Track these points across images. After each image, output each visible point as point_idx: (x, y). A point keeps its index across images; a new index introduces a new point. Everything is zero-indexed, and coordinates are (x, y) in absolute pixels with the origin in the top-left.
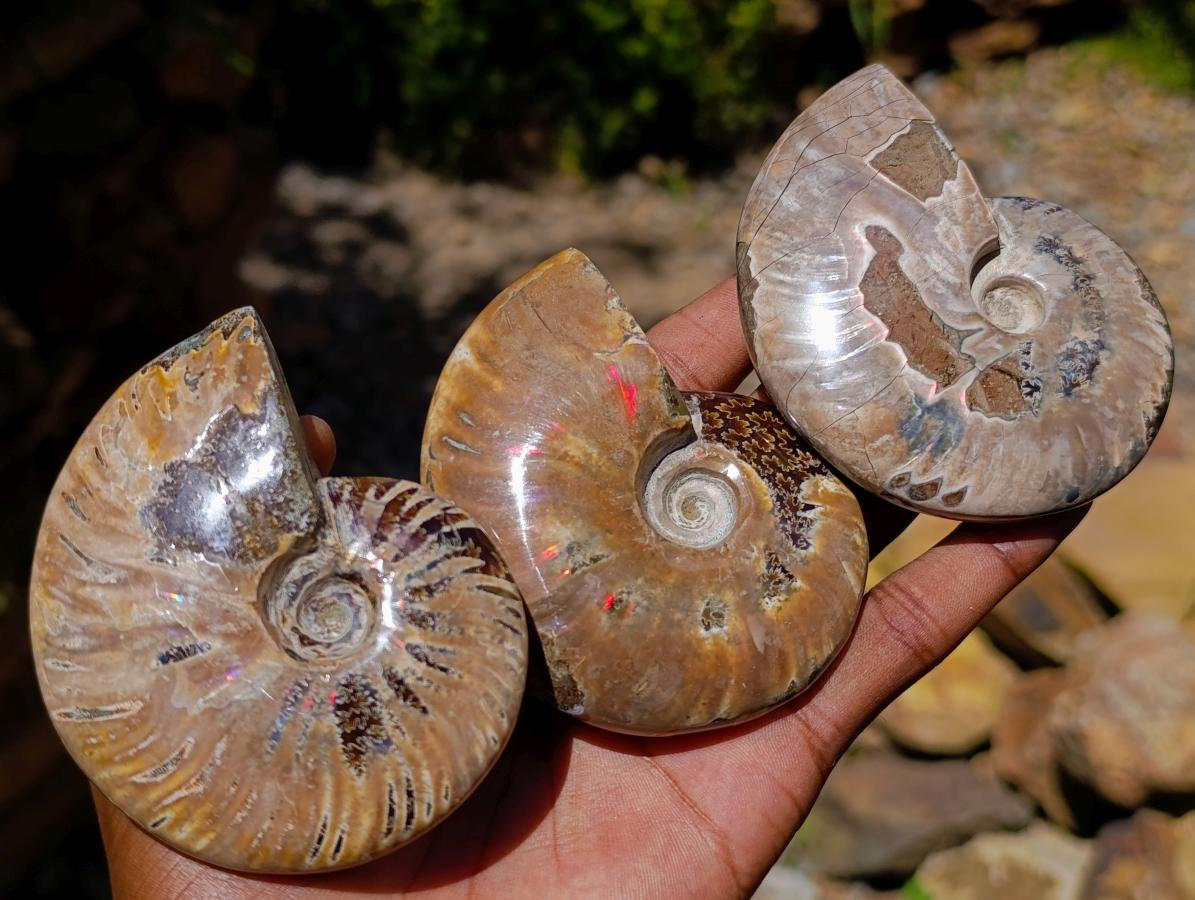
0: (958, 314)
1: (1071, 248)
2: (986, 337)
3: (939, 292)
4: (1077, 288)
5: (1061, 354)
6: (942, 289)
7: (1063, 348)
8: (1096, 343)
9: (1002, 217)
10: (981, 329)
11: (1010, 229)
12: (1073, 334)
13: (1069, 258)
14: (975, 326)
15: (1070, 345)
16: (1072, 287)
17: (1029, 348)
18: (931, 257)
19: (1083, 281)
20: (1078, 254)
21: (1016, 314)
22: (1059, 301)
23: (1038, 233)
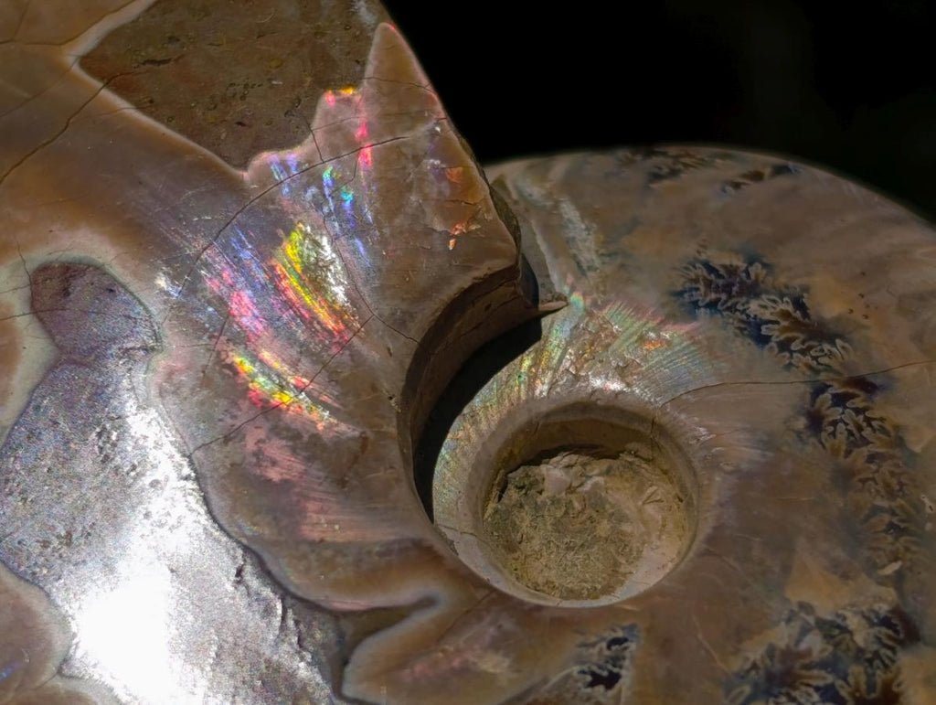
0: (339, 549)
1: (806, 289)
2: (446, 630)
3: (274, 475)
4: (816, 422)
5: (742, 676)
6: (283, 464)
7: (755, 651)
8: (885, 622)
9: (569, 211)
10: (427, 603)
11: (587, 244)
12: (796, 595)
13: (796, 325)
14: (404, 592)
15: (782, 636)
16: (801, 423)
17: (616, 660)
18: (255, 358)
19: (840, 400)
20: (829, 307)
21: (619, 541)
22: (745, 478)
23: (690, 249)
